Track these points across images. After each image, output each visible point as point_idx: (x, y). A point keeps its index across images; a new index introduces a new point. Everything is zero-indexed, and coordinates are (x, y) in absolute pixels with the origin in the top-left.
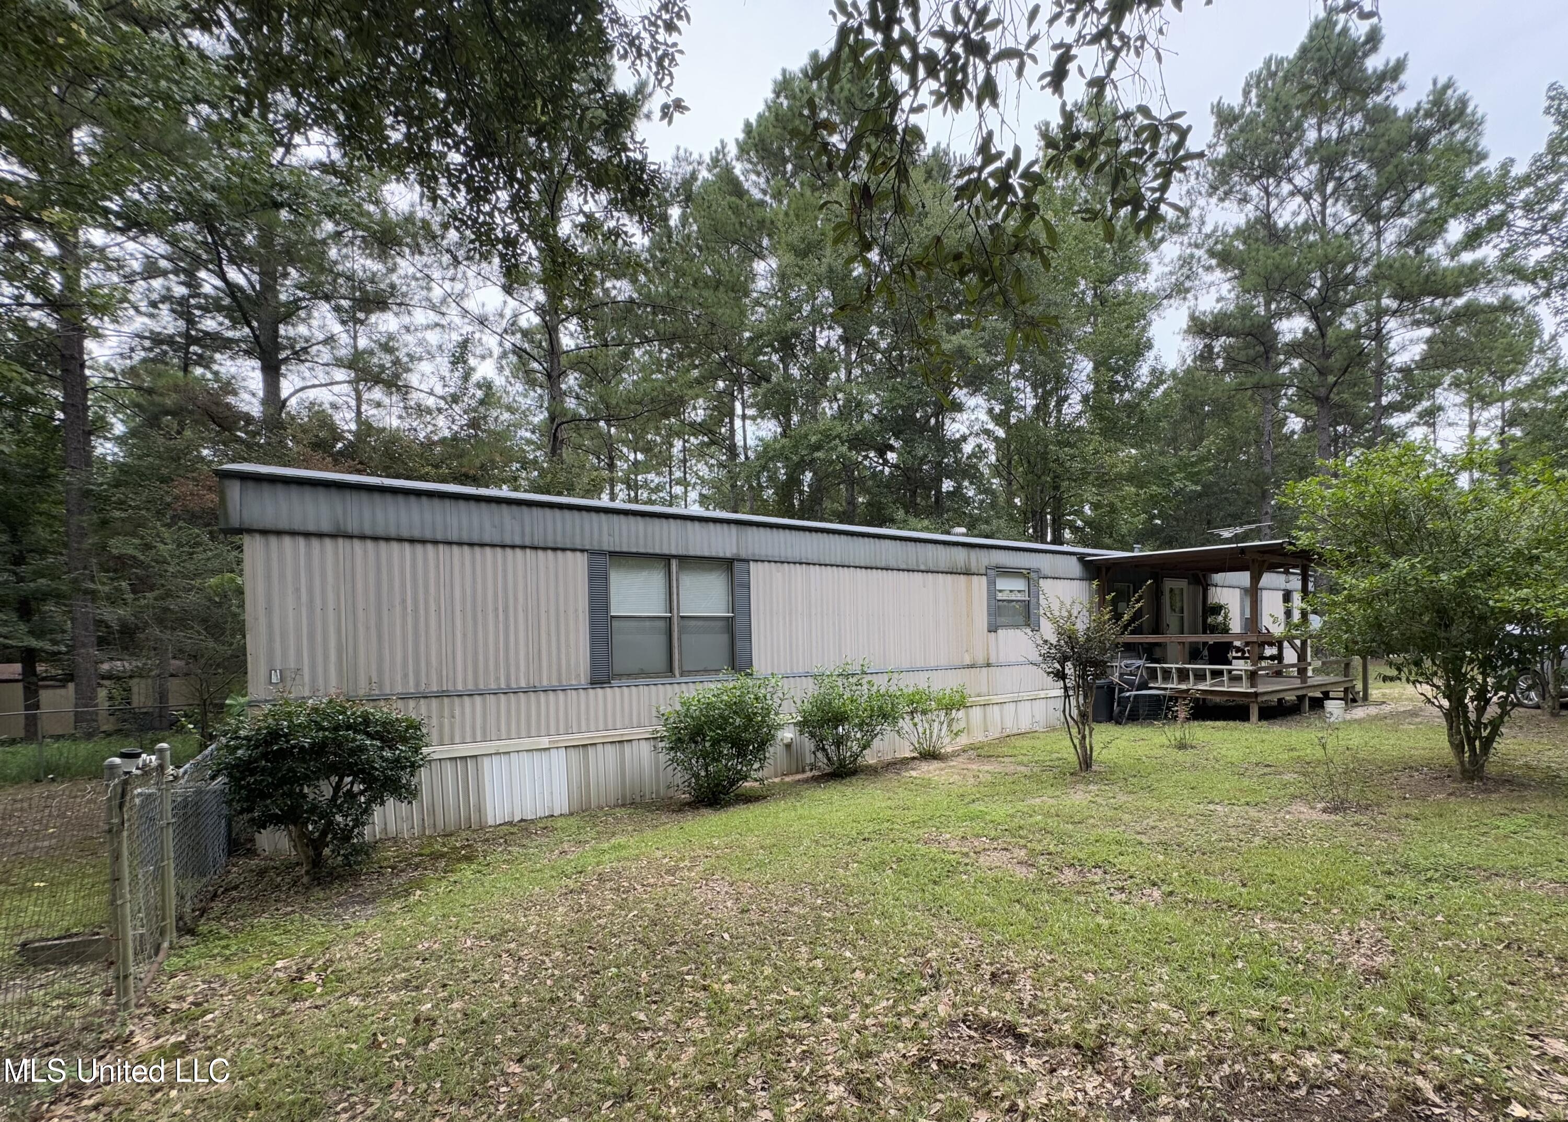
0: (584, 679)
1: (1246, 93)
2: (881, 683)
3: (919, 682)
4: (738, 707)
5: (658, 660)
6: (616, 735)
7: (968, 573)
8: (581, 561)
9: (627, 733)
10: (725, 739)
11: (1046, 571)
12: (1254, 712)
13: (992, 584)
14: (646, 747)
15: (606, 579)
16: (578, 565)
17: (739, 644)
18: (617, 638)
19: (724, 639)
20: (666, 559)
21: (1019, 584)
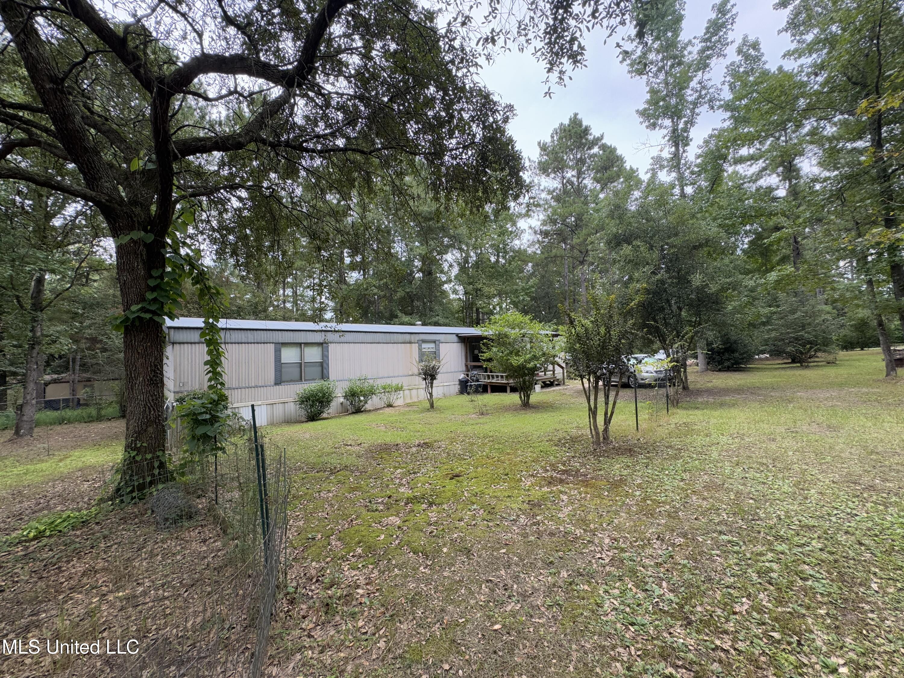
0: (273, 383)
1: (552, 137)
2: (371, 382)
3: (388, 381)
4: (321, 390)
5: (297, 376)
6: (282, 400)
7: (410, 343)
8: (272, 346)
9: (286, 400)
10: (317, 400)
11: (442, 340)
12: (508, 389)
13: (420, 346)
14: (292, 404)
15: (280, 351)
16: (271, 348)
17: (325, 371)
18: (283, 370)
19: (320, 368)
20: (300, 344)
21: (432, 345)
